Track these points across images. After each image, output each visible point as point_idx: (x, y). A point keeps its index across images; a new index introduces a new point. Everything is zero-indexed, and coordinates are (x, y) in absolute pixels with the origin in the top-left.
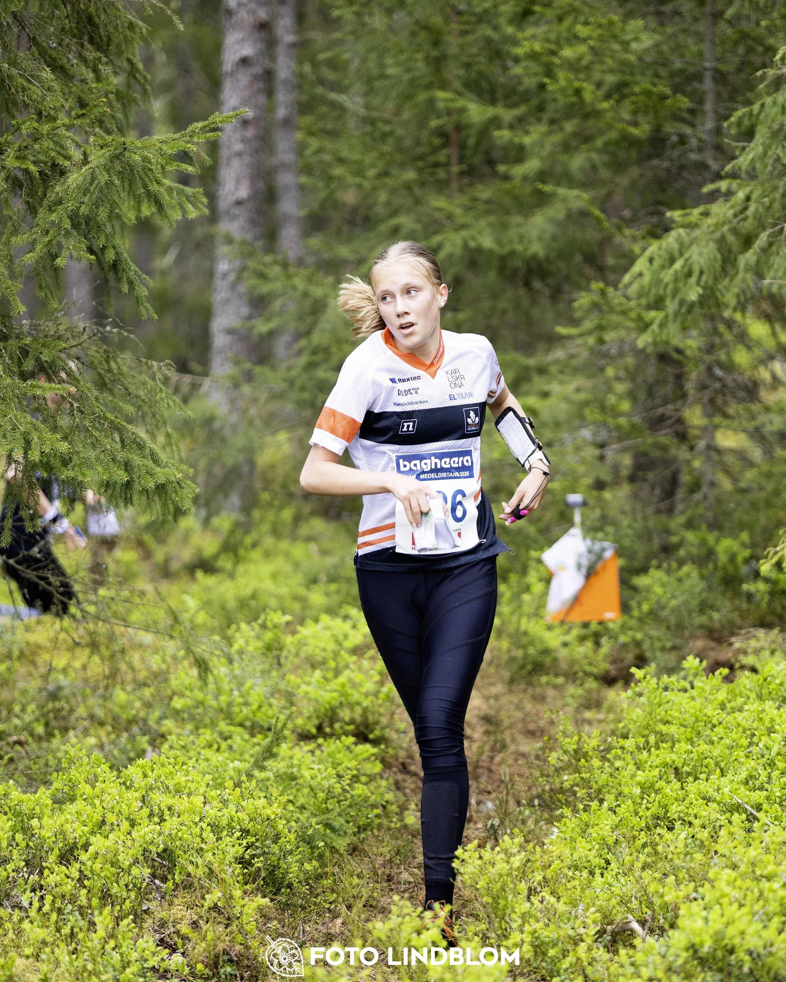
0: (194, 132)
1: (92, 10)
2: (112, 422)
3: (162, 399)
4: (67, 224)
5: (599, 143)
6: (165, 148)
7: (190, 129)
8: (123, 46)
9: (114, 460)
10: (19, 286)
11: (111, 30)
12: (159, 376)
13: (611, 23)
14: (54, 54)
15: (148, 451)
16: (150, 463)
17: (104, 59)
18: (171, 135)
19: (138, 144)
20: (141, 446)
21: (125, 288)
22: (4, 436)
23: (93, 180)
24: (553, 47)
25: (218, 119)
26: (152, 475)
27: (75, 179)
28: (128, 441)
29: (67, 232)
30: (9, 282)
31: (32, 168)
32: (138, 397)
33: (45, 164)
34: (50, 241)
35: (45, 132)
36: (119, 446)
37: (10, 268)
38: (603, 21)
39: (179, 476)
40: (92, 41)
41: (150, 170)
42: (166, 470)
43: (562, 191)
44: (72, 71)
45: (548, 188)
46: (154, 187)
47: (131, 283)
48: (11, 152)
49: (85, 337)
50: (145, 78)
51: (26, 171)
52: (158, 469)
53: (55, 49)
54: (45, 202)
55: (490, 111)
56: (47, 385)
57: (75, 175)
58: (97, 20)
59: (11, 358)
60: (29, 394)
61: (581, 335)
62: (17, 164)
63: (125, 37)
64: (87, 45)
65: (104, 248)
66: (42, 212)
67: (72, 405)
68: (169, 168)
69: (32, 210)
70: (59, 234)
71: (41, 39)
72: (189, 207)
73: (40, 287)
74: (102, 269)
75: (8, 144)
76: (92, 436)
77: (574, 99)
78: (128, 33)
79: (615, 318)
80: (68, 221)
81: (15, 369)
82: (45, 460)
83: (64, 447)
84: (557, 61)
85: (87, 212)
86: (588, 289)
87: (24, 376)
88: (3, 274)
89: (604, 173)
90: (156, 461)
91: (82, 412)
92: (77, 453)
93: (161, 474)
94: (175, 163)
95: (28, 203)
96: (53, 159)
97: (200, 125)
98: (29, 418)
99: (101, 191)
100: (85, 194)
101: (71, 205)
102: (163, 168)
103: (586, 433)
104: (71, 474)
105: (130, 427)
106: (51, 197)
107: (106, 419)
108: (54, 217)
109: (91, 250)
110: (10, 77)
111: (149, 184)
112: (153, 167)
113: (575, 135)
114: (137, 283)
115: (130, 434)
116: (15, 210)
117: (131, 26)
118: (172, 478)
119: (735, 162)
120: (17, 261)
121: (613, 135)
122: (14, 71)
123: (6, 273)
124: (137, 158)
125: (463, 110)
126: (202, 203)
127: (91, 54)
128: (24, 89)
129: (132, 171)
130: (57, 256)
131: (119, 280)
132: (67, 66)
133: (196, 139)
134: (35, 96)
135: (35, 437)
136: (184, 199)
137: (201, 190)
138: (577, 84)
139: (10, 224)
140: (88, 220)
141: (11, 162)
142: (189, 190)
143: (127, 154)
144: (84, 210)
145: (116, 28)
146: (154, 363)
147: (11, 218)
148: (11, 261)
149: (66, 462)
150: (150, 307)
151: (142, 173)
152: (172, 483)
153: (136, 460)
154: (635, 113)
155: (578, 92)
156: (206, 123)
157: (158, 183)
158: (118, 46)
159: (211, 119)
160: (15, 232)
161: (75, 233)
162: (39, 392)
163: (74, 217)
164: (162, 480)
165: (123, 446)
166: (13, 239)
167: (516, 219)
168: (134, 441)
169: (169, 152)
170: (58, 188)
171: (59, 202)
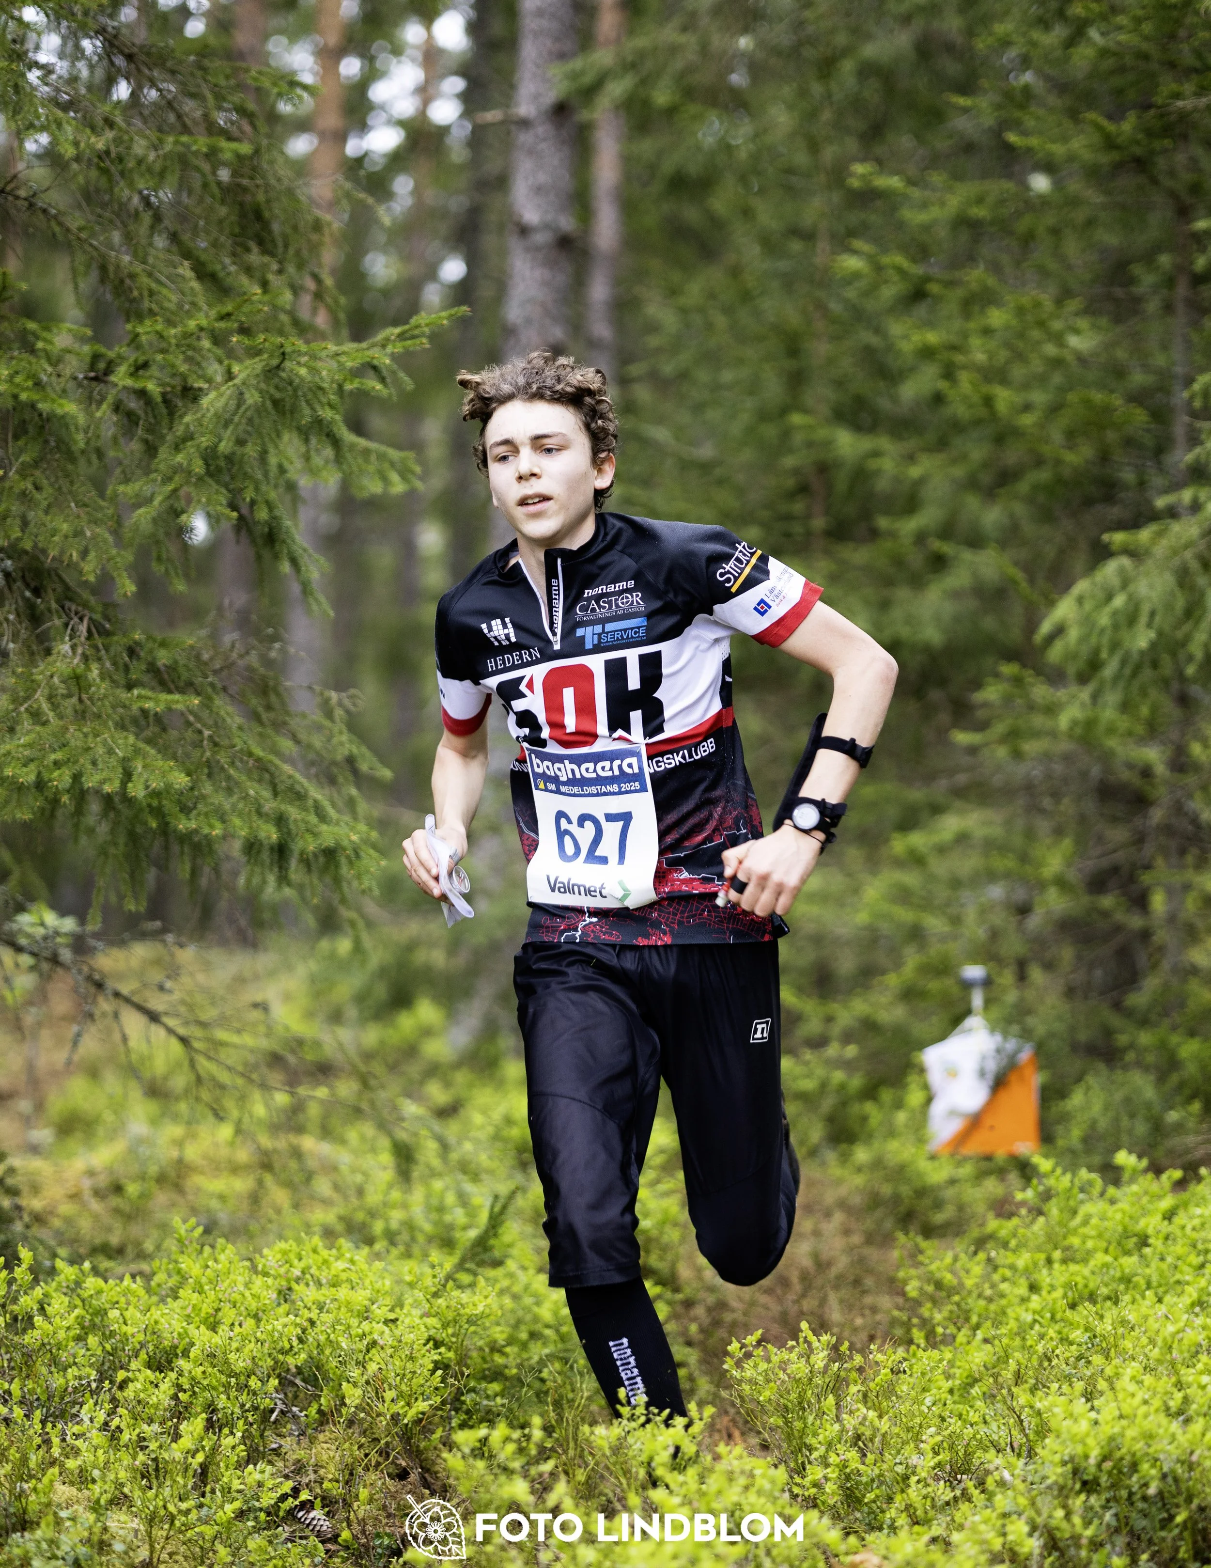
0: (387, 339)
1: (261, 197)
2: (259, 760)
3: (342, 744)
4: (198, 467)
5: (1023, 486)
6: (343, 359)
7: (380, 336)
8: (305, 253)
9: (260, 814)
10: (129, 556)
11: (289, 231)
12: (339, 713)
13: (1037, 305)
14: (203, 257)
15: (310, 802)
16: (313, 819)
17: (275, 267)
18: (355, 345)
19: (304, 348)
20: (299, 797)
21: (286, 567)
22: (94, 763)
23: (239, 406)
24: (953, 339)
25: (423, 322)
26: (315, 835)
27: (211, 403)
28: (281, 787)
29: (200, 479)
30: (114, 552)
31: (151, 387)
32: (309, 746)
33: (173, 387)
34: (175, 491)
35: (173, 341)
36: (266, 794)
37: (116, 532)
38: (1025, 300)
39: (355, 838)
40: (261, 243)
41: (321, 388)
42: (336, 829)
43: (967, 555)
44: (229, 281)
45: (947, 548)
46: (327, 414)
47: (294, 562)
48: (122, 369)
49: (234, 655)
50: (336, 302)
51: (142, 394)
52: (324, 828)
53: (205, 250)
54: (169, 438)
55: (866, 443)
56: (164, 697)
57: (212, 395)
58: (267, 214)
59: (114, 664)
60: (135, 707)
61: (987, 744)
62: (129, 382)
63: (309, 241)
64: (255, 249)
65: (253, 503)
66: (163, 452)
67: (200, 732)
68: (348, 387)
69: (151, 450)
70: (188, 483)
71: (186, 237)
72: (395, 477)
73: (159, 559)
74: (253, 541)
75: (121, 358)
76: (229, 778)
77: (982, 412)
78: (314, 237)
79: (1038, 721)
80: (200, 462)
81: (119, 677)
82: (155, 803)
83: (181, 780)
84: (959, 358)
85: (227, 451)
86: (997, 675)
87: (130, 687)
88: (105, 541)
89: (1028, 528)
90: (323, 817)
91: (216, 744)
92: (204, 797)
93: (328, 835)
94: (357, 380)
95: (146, 442)
96: (184, 378)
97: (397, 330)
98: (131, 739)
99: (250, 421)
100: (226, 426)
101: (204, 441)
102: (340, 386)
103: (996, 892)
104: (193, 825)
105: (287, 768)
106: (180, 430)
107: (250, 754)
108: (180, 458)
109: (233, 506)
110: (132, 276)
111: (317, 407)
112: (325, 385)
113: (985, 465)
114: (304, 561)
115: (284, 777)
116: (127, 450)
117: (317, 226)
118: (345, 843)
119: (1198, 450)
120: (128, 523)
121: (1044, 475)
122: (138, 268)
123: (111, 539)
124: (303, 371)
125: (828, 444)
126: (413, 472)
127: (255, 257)
128: (151, 293)
129: (295, 390)
130: (183, 512)
131: (276, 557)
132: (222, 275)
133: (389, 349)
134: (166, 304)
135: (138, 766)
136: (386, 465)
137: (411, 455)
138: (986, 389)
139: (118, 471)
140: (229, 459)
141: (121, 377)
142: (394, 454)
143: (287, 364)
144: (224, 447)
145: (295, 228)
146: (334, 695)
147: (120, 463)
148: (119, 523)
149: (186, 810)
150: (322, 599)
151: (310, 396)
152: (344, 849)
153: (293, 812)
154: (1071, 435)
155: (988, 401)
156: (406, 327)
157: (331, 406)
158: (298, 253)
159: (414, 321)
160: (127, 481)
161: (210, 481)
162: (148, 705)
163: (209, 456)
164: (329, 842)
165: (275, 794)
166: (121, 488)
167: (902, 593)
168: (291, 789)
169: (349, 364)
170: (187, 419)
171: (189, 437)
